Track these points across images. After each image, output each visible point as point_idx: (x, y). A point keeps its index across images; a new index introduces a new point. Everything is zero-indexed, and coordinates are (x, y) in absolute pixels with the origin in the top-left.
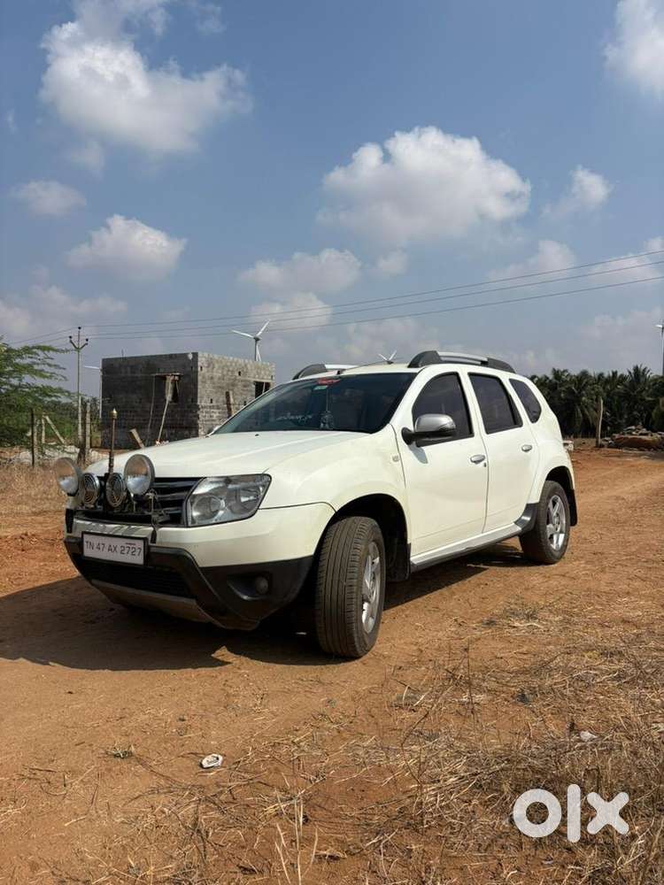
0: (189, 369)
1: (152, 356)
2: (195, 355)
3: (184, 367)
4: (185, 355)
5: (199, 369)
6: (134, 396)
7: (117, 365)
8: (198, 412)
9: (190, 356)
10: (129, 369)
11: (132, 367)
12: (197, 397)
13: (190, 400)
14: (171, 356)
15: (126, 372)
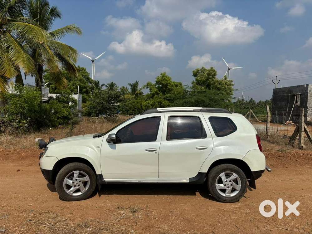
0: (305, 91)
1: (290, 87)
2: (307, 85)
3: (303, 90)
4: (303, 86)
5: (309, 91)
6: (283, 103)
7: (278, 91)
8: (307, 110)
9: (305, 86)
10: (282, 92)
11: (283, 91)
12: (307, 103)
13: (304, 104)
14: (298, 86)
15: (281, 94)
